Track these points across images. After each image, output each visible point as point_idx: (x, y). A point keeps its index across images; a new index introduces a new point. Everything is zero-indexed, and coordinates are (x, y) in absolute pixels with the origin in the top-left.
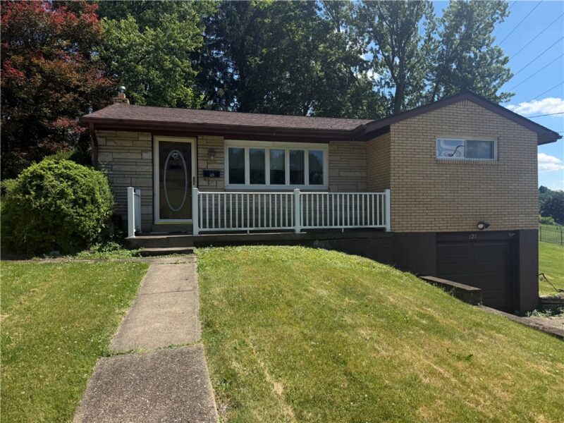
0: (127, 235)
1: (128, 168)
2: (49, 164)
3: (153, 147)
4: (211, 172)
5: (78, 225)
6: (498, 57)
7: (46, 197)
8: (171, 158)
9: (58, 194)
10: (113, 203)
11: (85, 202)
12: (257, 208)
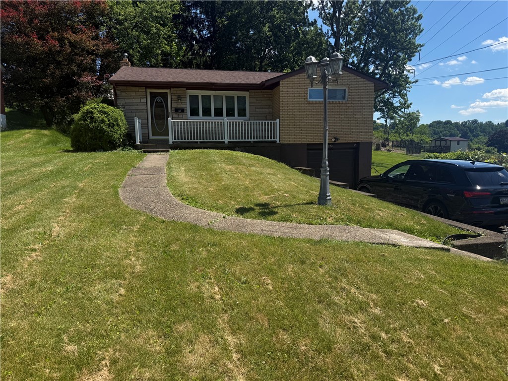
0: (135, 143)
1: (133, 108)
2: (95, 106)
3: (146, 95)
4: (179, 109)
5: (111, 137)
6: (413, 15)
7: (95, 122)
8: (157, 102)
9: (101, 121)
10: (127, 126)
11: (114, 125)
12: (206, 131)
